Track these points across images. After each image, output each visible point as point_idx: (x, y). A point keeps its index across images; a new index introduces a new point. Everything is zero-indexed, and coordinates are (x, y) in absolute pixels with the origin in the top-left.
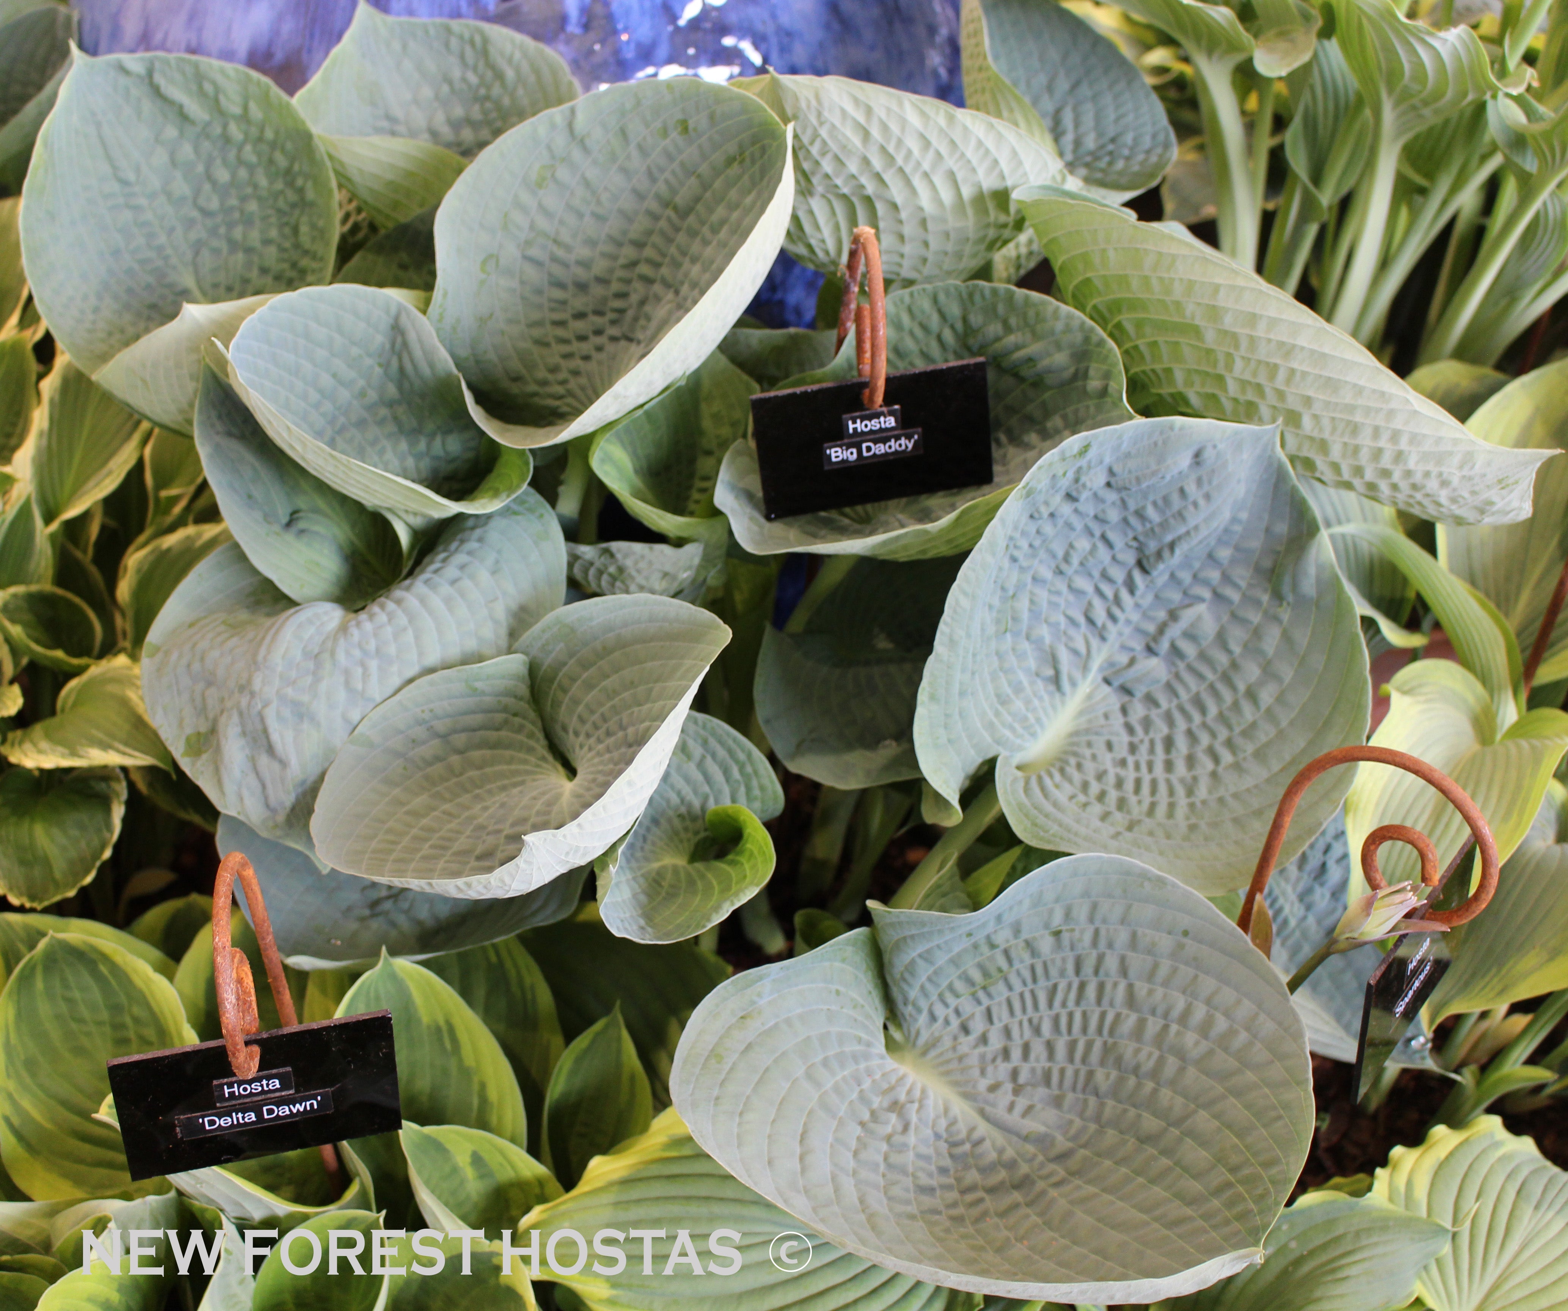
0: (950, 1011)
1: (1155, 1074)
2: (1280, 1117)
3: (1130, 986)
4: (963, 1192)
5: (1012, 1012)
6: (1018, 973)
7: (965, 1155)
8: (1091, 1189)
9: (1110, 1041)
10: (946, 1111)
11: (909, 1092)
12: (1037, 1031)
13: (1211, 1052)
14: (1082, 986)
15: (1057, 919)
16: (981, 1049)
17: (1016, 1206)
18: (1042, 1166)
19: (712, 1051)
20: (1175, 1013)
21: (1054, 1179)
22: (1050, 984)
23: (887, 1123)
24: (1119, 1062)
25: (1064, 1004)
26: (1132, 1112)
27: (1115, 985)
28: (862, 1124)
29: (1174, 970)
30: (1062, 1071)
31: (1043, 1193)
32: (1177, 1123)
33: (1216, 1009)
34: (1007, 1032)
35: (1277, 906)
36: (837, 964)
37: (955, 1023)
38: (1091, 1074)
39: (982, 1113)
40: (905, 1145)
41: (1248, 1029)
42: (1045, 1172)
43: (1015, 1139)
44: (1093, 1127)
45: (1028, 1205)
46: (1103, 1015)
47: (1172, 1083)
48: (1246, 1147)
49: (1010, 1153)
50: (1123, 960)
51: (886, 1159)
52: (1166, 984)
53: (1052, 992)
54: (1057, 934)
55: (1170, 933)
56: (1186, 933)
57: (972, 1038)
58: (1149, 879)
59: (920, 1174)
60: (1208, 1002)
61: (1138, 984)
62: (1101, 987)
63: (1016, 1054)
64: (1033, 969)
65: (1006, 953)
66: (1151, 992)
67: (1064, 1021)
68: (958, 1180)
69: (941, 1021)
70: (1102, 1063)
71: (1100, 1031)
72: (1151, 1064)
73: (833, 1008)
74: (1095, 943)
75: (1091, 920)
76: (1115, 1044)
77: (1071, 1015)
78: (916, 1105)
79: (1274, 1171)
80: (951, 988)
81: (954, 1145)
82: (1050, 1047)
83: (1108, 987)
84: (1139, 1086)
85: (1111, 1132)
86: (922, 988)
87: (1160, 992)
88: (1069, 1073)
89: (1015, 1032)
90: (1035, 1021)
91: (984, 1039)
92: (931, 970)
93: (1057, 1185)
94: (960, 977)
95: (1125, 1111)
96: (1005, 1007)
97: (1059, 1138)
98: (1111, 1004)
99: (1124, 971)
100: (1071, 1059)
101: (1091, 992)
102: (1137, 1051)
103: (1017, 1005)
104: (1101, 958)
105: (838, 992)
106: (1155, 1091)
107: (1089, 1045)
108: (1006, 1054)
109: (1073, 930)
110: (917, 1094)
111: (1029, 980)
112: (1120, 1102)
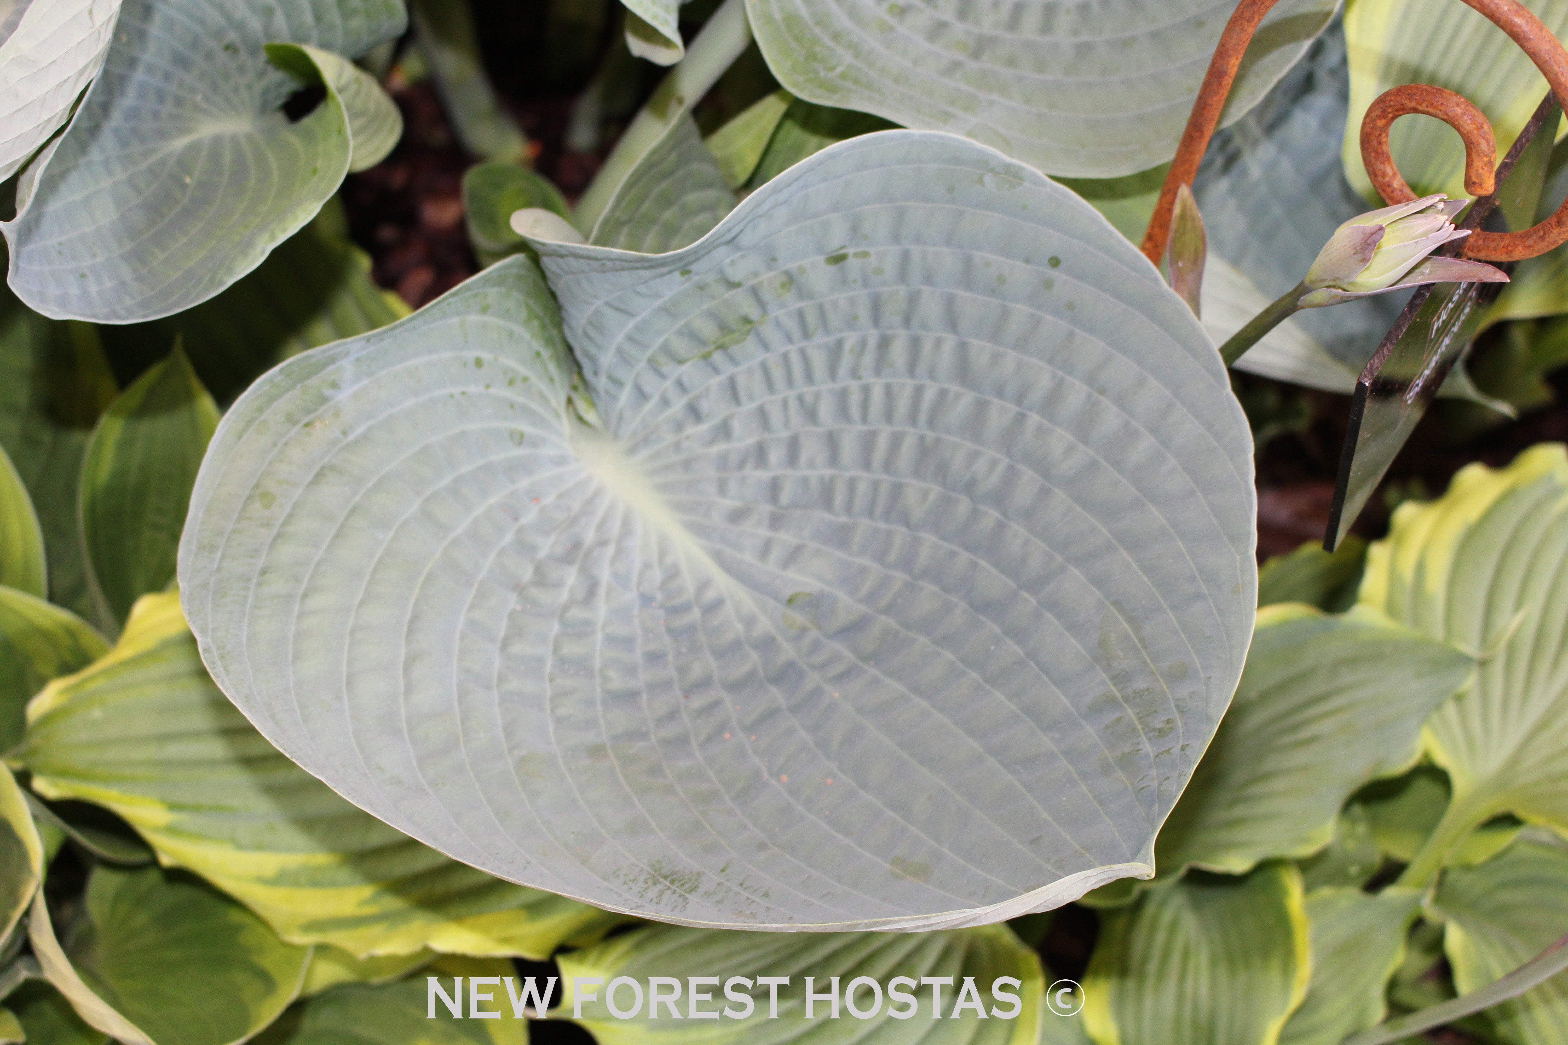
0: (669, 384)
1: (999, 498)
2: (1199, 596)
3: (962, 348)
4: (688, 692)
5: (770, 386)
6: (778, 324)
7: (691, 628)
8: (896, 686)
9: (930, 435)
10: (663, 553)
11: (602, 525)
12: (811, 415)
13: (1092, 466)
14: (884, 343)
15: (837, 239)
16: (721, 447)
17: (772, 714)
18: (816, 646)
19: (256, 486)
20: (1036, 396)
21: (837, 669)
22: (830, 339)
23: (558, 585)
24: (942, 472)
25: (855, 373)
26: (964, 557)
27: (938, 343)
28: (519, 589)
29: (1036, 322)
30: (852, 484)
31: (817, 692)
32: (1034, 586)
33: (1103, 391)
34: (762, 415)
35: (1231, 149)
36: (474, 318)
37: (679, 404)
38: (897, 490)
39: (718, 558)
40: (588, 623)
41: (1154, 430)
42: (820, 658)
43: (771, 603)
44: (900, 577)
45: (795, 710)
46: (919, 391)
47: (1028, 515)
48: (1142, 641)
49: (764, 625)
50: (950, 301)
51: (556, 649)
52: (1021, 344)
53: (835, 352)
54: (838, 259)
55: (1027, 261)
56: (1055, 262)
57: (704, 428)
58: (992, 170)
59: (611, 673)
60: (1090, 379)
61: (975, 343)
62: (915, 344)
63: (776, 455)
64: (801, 316)
65: (755, 292)
66: (996, 358)
67: (855, 399)
68: (682, 671)
69: (655, 400)
70: (917, 471)
71: (913, 419)
72: (994, 479)
73: (472, 389)
74: (903, 276)
75: (896, 238)
76: (938, 440)
77: (866, 390)
78: (611, 550)
79: (1184, 691)
80: (666, 349)
81: (676, 611)
82: (832, 442)
83: (927, 347)
84: (975, 514)
85: (929, 587)
86: (620, 352)
87: (1011, 359)
88: (862, 488)
89: (776, 417)
90: (809, 399)
91: (724, 431)
92: (631, 324)
93: (838, 679)
94: (680, 333)
95: (952, 554)
96: (758, 376)
97: (843, 597)
98: (932, 375)
99: (952, 322)
100: (866, 464)
101: (898, 352)
102: (974, 455)
103: (778, 375)
104: (913, 299)
105: (479, 363)
106: (1001, 526)
107: (896, 441)
108: (760, 454)
109: (865, 254)
110: (615, 527)
111: (796, 332)
112: (944, 538)
